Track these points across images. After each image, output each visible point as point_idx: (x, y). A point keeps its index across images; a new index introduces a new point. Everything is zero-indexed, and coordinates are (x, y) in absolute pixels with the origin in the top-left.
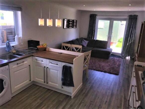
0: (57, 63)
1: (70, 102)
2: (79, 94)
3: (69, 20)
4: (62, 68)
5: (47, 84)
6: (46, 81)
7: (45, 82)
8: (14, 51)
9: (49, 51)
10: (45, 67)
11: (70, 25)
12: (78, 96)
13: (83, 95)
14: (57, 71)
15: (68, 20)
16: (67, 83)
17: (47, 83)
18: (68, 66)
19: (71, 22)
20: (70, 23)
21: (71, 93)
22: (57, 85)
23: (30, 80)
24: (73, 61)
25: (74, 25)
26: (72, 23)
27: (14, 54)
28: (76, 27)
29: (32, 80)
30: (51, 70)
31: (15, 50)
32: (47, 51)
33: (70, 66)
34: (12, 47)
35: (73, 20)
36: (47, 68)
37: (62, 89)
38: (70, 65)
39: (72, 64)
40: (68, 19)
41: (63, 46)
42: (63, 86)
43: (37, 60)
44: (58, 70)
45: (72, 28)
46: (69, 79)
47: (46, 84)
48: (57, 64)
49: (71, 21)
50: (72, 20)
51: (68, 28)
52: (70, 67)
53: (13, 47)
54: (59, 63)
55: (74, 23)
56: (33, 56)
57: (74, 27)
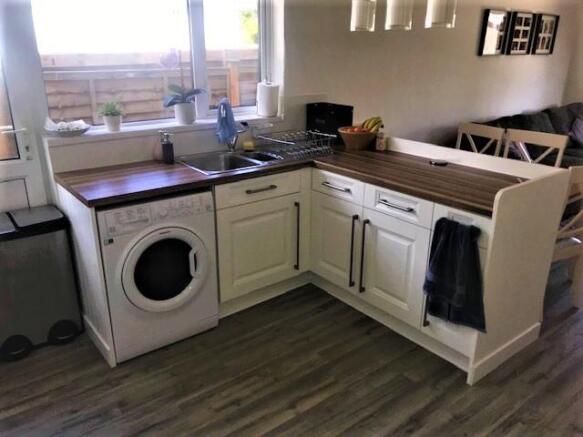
0: (412, 207)
1: (458, 398)
2: (514, 374)
3: (516, 13)
4: (433, 233)
5: (361, 296)
6: (356, 279)
7: (352, 284)
8: (249, 144)
9: (387, 152)
10: (356, 217)
11: (515, 40)
12: (502, 382)
13: (533, 382)
14: (406, 243)
15: (509, 13)
16: (450, 305)
17: (362, 290)
18: (463, 227)
19: (526, 24)
20: (517, 28)
21: (466, 359)
22: (404, 306)
23: (297, 267)
24: (493, 200)
25: (537, 38)
26: (528, 28)
27: (247, 152)
28: (551, 52)
29: (303, 268)
30: (382, 234)
31: (253, 139)
32: (380, 152)
33: (474, 223)
34: (242, 126)
35: (534, 12)
36: (367, 225)
37: (425, 330)
38: (476, 220)
39: (489, 214)
40: (509, 9)
41: (464, 136)
42: (430, 318)
43: (326, 184)
44: (412, 240)
45: (528, 53)
46: (459, 290)
47: (355, 290)
48: (411, 210)
49: (527, 19)
50: (530, 16)
51: (502, 53)
52: (475, 233)
53: (245, 124)
54: (418, 205)
55: (539, 30)
56: (313, 165)
57: (538, 51)
